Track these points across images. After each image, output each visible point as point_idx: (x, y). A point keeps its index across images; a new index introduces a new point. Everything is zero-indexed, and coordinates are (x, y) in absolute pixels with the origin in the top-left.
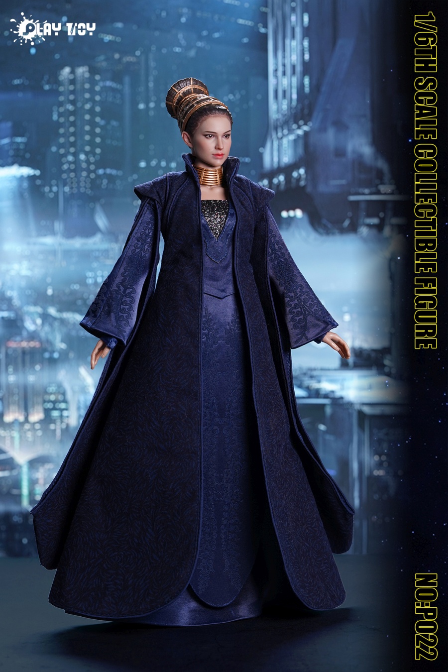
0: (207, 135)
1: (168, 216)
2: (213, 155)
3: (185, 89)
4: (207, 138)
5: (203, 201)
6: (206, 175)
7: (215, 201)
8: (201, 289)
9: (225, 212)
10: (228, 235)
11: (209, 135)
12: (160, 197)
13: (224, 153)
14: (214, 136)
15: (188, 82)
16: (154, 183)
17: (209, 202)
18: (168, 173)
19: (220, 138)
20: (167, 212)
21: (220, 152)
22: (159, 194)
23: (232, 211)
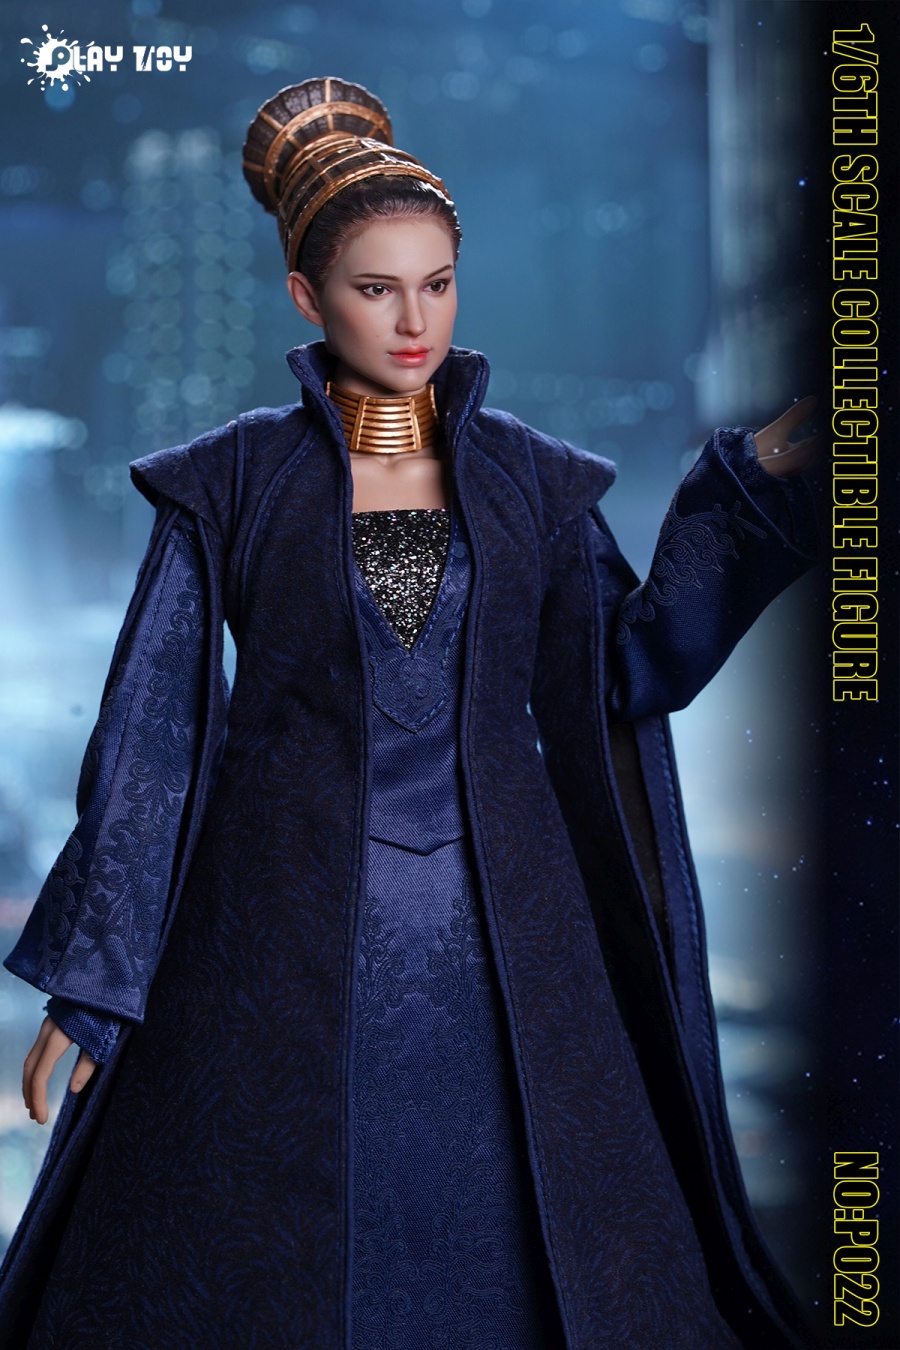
0: (367, 286)
1: (241, 572)
2: (391, 353)
3: (304, 119)
4: (367, 296)
5: (361, 516)
6: (373, 420)
7: (402, 514)
8: (359, 822)
9: (437, 554)
10: (448, 634)
11: (374, 286)
12: (213, 505)
13: (427, 346)
14: (390, 289)
15: (315, 95)
16: (194, 452)
17: (379, 519)
18: (243, 415)
19: (412, 294)
20: (237, 556)
21: (412, 345)
22: (208, 493)
23: (458, 549)
